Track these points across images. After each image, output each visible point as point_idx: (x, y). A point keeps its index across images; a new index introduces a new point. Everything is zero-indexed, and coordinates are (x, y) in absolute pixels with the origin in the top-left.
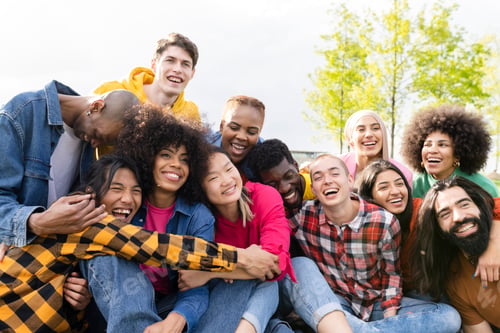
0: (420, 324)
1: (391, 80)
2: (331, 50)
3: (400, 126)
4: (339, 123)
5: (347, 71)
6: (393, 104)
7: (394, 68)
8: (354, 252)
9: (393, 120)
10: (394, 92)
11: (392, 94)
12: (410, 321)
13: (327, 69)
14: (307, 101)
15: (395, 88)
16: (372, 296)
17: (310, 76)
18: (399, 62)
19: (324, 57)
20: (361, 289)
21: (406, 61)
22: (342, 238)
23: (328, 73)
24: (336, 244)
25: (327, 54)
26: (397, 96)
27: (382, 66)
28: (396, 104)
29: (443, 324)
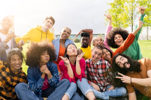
0: (115, 93)
1: (131, 11)
2: (112, 3)
3: (134, 26)
4: (116, 26)
5: (118, 9)
6: (132, 19)
7: (132, 7)
8: (99, 72)
9: (132, 24)
10: (132, 15)
11: (131, 15)
12: (113, 92)
13: (111, 9)
14: (105, 19)
15: (132, 14)
16: (106, 85)
17: (106, 12)
18: (133, 5)
19: (110, 5)
20: (103, 83)
21: (136, 5)
22: (96, 68)
23: (111, 10)
24: (95, 70)
25: (111, 4)
26: (133, 16)
27: (128, 7)
28: (133, 19)
29: (121, 92)
